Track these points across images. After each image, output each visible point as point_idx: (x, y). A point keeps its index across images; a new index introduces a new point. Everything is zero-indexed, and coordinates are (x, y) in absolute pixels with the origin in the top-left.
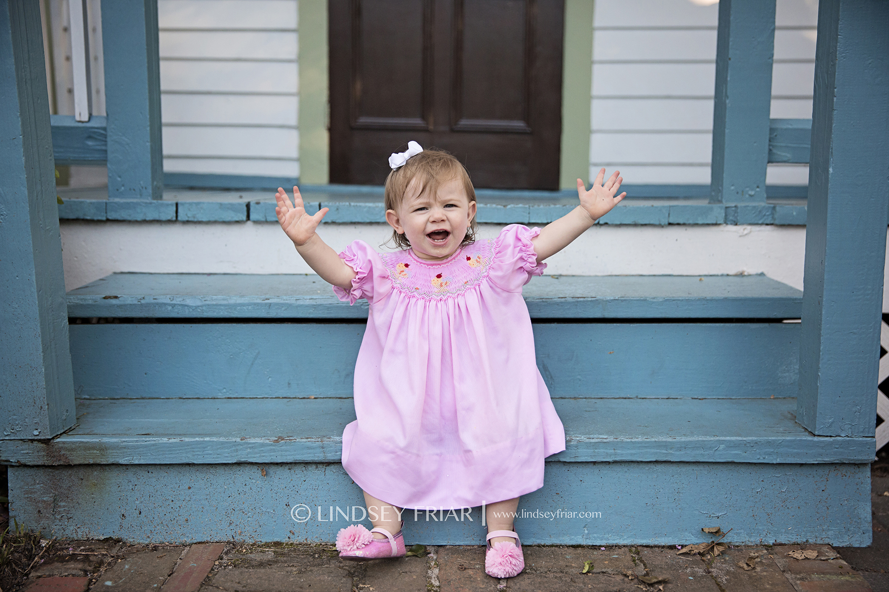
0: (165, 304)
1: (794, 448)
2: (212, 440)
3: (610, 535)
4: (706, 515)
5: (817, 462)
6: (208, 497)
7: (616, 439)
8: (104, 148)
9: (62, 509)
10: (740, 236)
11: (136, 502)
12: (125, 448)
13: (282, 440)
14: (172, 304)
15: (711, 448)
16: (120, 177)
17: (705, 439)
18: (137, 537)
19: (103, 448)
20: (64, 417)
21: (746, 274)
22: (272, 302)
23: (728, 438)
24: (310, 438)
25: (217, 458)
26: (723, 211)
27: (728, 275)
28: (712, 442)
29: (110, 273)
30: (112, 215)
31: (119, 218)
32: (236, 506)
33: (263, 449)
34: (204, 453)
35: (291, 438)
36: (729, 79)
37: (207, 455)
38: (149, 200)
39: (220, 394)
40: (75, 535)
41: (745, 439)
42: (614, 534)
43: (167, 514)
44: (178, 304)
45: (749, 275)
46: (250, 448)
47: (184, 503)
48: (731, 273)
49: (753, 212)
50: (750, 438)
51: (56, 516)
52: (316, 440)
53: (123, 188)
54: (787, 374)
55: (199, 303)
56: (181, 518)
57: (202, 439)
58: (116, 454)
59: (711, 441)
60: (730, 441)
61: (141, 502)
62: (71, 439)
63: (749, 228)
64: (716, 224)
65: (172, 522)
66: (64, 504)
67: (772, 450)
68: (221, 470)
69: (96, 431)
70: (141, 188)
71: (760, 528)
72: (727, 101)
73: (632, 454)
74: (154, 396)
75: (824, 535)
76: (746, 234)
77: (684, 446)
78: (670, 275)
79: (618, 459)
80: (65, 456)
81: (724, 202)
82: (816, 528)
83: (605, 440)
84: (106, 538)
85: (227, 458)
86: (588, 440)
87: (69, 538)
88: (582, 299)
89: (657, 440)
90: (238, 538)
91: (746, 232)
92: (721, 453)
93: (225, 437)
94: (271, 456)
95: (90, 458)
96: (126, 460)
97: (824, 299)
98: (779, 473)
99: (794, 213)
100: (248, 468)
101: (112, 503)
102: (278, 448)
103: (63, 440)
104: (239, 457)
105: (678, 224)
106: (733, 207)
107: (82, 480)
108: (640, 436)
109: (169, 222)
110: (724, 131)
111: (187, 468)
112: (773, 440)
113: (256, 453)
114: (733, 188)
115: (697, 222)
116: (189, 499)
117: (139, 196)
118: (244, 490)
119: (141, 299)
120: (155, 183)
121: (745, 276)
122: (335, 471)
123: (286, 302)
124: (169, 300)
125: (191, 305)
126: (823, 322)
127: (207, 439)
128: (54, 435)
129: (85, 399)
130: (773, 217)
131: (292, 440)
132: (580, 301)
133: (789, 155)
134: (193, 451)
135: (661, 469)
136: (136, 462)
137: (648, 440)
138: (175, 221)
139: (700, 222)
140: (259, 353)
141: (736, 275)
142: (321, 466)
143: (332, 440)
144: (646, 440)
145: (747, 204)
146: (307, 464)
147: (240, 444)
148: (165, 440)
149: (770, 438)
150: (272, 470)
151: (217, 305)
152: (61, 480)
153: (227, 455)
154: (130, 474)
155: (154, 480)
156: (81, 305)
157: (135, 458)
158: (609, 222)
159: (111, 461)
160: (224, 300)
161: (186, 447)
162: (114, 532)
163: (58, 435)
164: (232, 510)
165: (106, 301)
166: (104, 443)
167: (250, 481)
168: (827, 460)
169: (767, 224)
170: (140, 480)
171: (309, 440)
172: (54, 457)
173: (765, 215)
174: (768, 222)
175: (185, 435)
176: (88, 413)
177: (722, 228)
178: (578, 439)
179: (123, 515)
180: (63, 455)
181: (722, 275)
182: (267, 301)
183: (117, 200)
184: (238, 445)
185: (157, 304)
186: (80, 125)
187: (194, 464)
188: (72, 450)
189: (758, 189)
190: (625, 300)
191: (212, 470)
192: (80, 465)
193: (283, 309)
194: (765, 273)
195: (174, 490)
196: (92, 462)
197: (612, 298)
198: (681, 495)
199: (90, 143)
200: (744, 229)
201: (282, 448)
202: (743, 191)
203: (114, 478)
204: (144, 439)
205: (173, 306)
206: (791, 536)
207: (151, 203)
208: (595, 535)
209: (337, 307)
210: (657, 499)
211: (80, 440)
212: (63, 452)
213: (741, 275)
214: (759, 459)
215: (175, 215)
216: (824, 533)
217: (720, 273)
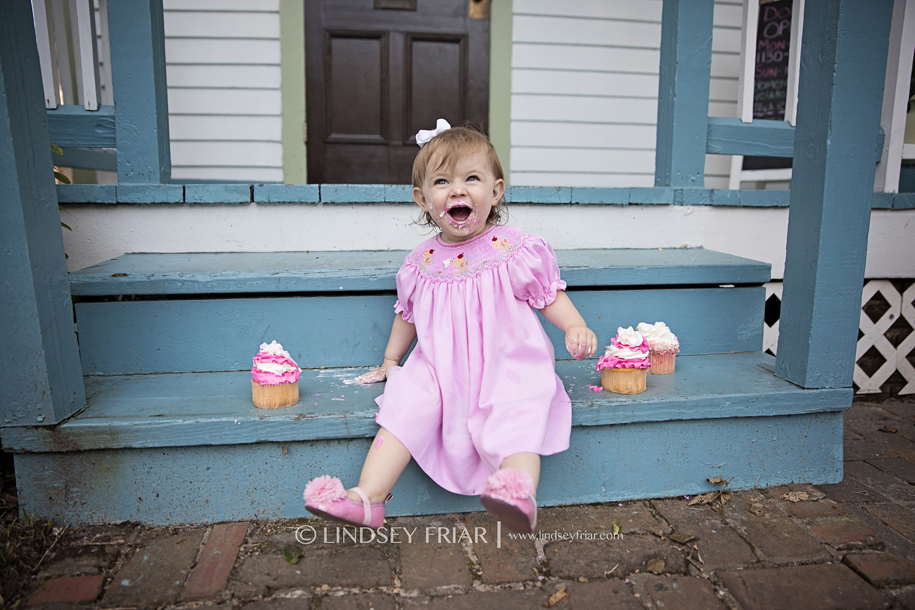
0: (175, 280)
1: (788, 401)
2: (229, 420)
3: (625, 491)
4: (710, 466)
5: (805, 413)
6: (228, 477)
7: (635, 401)
8: (113, 135)
9: (75, 495)
10: (685, 215)
11: (153, 485)
12: (137, 431)
13: (303, 417)
14: (182, 280)
15: (718, 405)
16: (129, 163)
17: (713, 397)
18: (156, 520)
19: (113, 432)
20: (71, 400)
21: (689, 247)
22: (282, 276)
23: (733, 395)
24: (332, 414)
25: (236, 438)
26: (673, 193)
27: (674, 248)
28: (720, 400)
29: (123, 254)
30: (122, 199)
31: (129, 201)
32: (257, 484)
33: (283, 427)
34: (222, 433)
35: (313, 415)
36: (676, 80)
37: (225, 435)
38: (158, 184)
39: (232, 367)
40: (90, 520)
41: (747, 395)
42: (629, 490)
43: (186, 496)
44: (187, 280)
45: (692, 248)
46: (270, 427)
47: (203, 484)
48: (676, 247)
49: (696, 194)
50: (752, 394)
51: (69, 503)
52: (339, 417)
53: (132, 173)
54: (745, 332)
55: (208, 279)
56: (200, 498)
57: (218, 420)
58: (128, 438)
59: (718, 398)
60: (735, 398)
61: (158, 485)
62: (79, 423)
63: (692, 208)
64: (667, 205)
65: (192, 503)
66: (76, 489)
67: (770, 404)
68: (240, 450)
69: (107, 414)
70: (150, 173)
71: (755, 474)
72: (675, 99)
73: (648, 415)
74: (168, 371)
75: (806, 476)
76: (690, 213)
77: (696, 405)
78: (628, 249)
79: (635, 420)
80: (73, 442)
81: (672, 184)
82: (800, 471)
83: (624, 403)
84: (124, 522)
85: (246, 438)
86: (608, 404)
87: (85, 524)
88: (577, 268)
89: (671, 400)
90: (261, 517)
91: (689, 211)
92: (727, 409)
93: (243, 416)
94: (292, 434)
95: (101, 443)
96: (140, 444)
97: (819, 263)
98: (771, 424)
99: (728, 196)
100: (268, 447)
101: (128, 487)
102: (300, 426)
103: (70, 425)
104: (259, 436)
105: (637, 204)
106: (679, 190)
107: (94, 464)
108: (655, 398)
109: (177, 204)
110: (673, 125)
111: (205, 449)
112: (771, 395)
113: (277, 432)
114: (679, 174)
115: (652, 202)
116: (208, 480)
117: (147, 181)
118: (265, 469)
119: (150, 276)
120: (163, 168)
121: (688, 249)
122: (358, 446)
123: (296, 275)
124: (179, 277)
125: (201, 281)
126: (817, 285)
127: (224, 419)
128: (60, 420)
129: (99, 375)
130: (710, 199)
131: (313, 417)
132: (575, 270)
133: (720, 148)
134: (210, 433)
135: (672, 427)
136: (150, 445)
137: (663, 401)
138: (182, 204)
139: (655, 203)
140: (269, 326)
141: (680, 248)
142: (344, 442)
143: (354, 415)
144: (662, 401)
145: (691, 188)
146: (328, 440)
147: (259, 424)
148: (180, 421)
149: (769, 393)
150: (293, 448)
151: (226, 280)
152: (72, 466)
153: (246, 435)
154: (145, 458)
155: (170, 462)
156: (90, 283)
157: (148, 441)
158: (580, 202)
159: (123, 445)
160: (233, 275)
161: (202, 429)
162: (131, 515)
163: (65, 420)
164: (253, 489)
165: (115, 278)
166: (114, 427)
167: (271, 459)
168: (813, 410)
169: (706, 205)
170: (156, 462)
171: (332, 416)
172: (62, 443)
173: (704, 197)
174: (707, 203)
175: (201, 415)
176: (100, 392)
177: (670, 208)
178: (599, 403)
179: (140, 499)
180: (72, 441)
181: (670, 248)
182: (276, 276)
183: (126, 184)
184: (257, 424)
185: (167, 280)
186: (89, 113)
187: (211, 446)
188: (81, 435)
189: (698, 175)
190: (614, 269)
191: (231, 450)
192: (90, 450)
193: (293, 283)
194: (704, 246)
195: (191, 471)
196: (103, 447)
197: (603, 267)
198: (689, 449)
199: (99, 131)
200: (688, 209)
201: (304, 425)
202: (686, 177)
203: (127, 461)
204: (157, 421)
205: (183, 282)
206: (779, 479)
207: (159, 187)
208: (612, 492)
209: (346, 280)
210: (667, 455)
211: (89, 425)
212: (71, 438)
213: (685, 248)
214: (758, 413)
215: (182, 197)
216: (806, 474)
217: (668, 247)
